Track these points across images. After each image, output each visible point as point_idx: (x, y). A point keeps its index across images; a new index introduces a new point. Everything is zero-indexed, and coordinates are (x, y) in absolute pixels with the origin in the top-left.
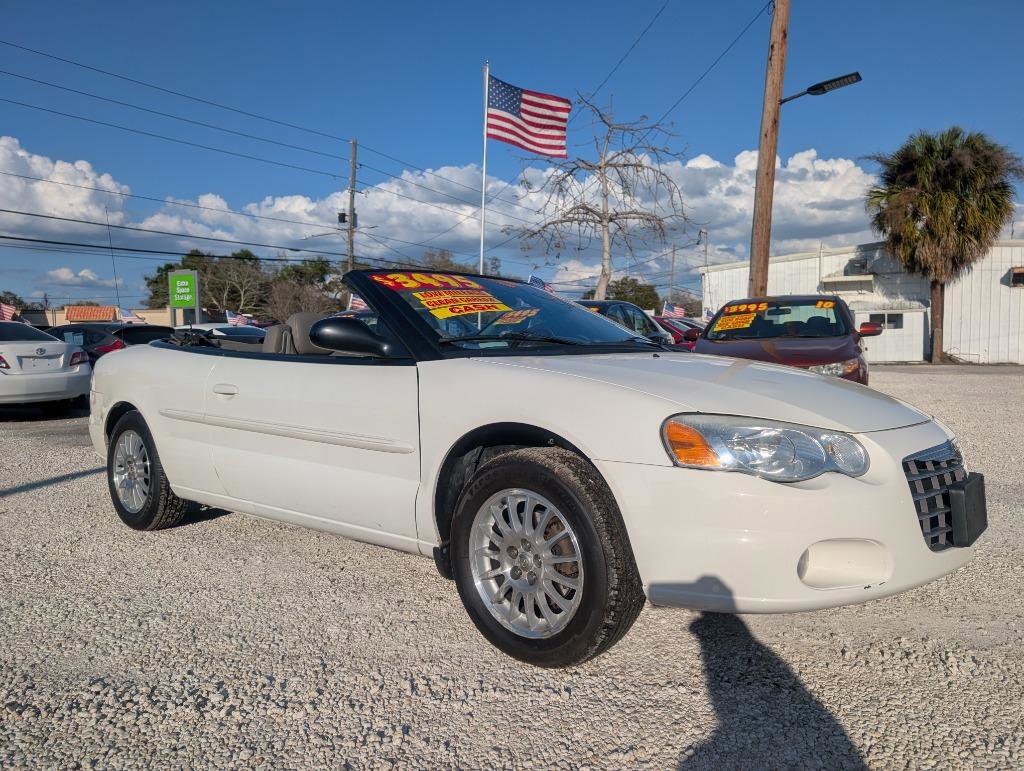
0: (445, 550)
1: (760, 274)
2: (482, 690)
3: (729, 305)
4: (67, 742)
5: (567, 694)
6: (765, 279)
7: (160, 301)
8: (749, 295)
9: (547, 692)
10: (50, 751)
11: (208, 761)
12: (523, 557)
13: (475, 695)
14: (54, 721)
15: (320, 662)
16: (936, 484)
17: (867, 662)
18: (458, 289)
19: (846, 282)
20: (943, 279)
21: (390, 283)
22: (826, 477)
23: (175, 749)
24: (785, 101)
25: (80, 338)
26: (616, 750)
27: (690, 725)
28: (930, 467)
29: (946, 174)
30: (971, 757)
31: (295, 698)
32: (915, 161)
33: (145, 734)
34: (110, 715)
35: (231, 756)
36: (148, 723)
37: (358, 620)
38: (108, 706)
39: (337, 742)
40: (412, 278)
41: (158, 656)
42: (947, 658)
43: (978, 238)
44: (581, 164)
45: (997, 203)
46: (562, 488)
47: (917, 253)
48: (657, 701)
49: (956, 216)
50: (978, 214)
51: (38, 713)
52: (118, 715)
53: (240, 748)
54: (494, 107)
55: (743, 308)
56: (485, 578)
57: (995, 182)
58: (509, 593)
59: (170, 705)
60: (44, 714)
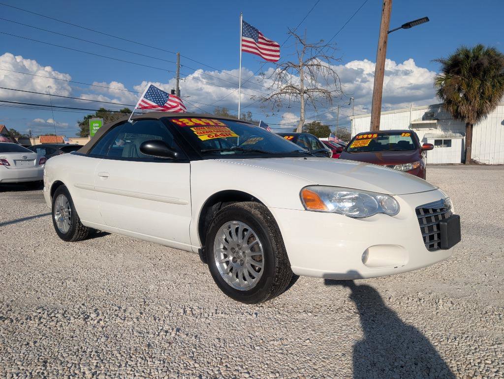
0: (204, 250)
1: (376, 119)
2: (216, 313)
3: (358, 135)
4: (24, 333)
5: (255, 316)
6: (379, 122)
7: (86, 133)
8: (371, 130)
9: (246, 314)
10: (16, 337)
11: (86, 342)
12: (238, 253)
13: (212, 315)
14: (19, 325)
15: (143, 300)
16: (433, 219)
17: (400, 303)
18: (214, 126)
19: (423, 124)
20: (472, 122)
21: (180, 123)
22: (377, 216)
23: (72, 337)
24: (390, 32)
25: (44, 151)
26: (274, 340)
27: (310, 329)
28: (431, 211)
29: (475, 68)
30: (439, 345)
31: (130, 316)
32: (459, 62)
33: (59, 330)
34: (44, 322)
35: (97, 340)
36: (61, 326)
37: (164, 282)
38: (44, 318)
39: (146, 335)
40: (191, 121)
41: (69, 297)
42: (439, 302)
43: (490, 101)
44: (290, 65)
45: (500, 84)
46: (255, 220)
47: (459, 109)
48: (297, 319)
49: (479, 90)
50: (490, 89)
51: (12, 321)
52: (48, 322)
53: (101, 337)
54: (245, 36)
55: (365, 136)
56: (221, 263)
57: (500, 73)
58: (231, 270)
59: (72, 318)
60: (15, 321)
